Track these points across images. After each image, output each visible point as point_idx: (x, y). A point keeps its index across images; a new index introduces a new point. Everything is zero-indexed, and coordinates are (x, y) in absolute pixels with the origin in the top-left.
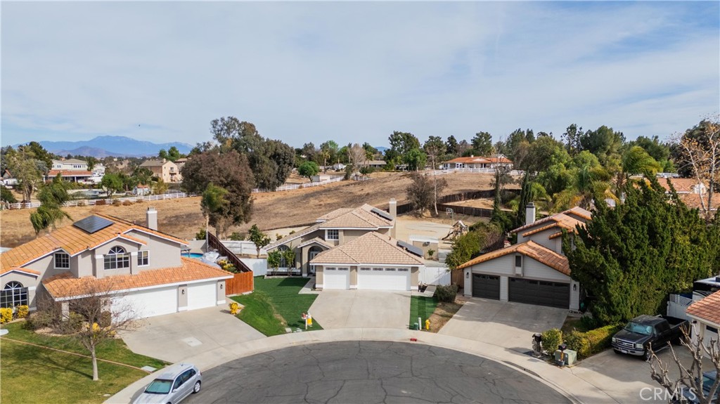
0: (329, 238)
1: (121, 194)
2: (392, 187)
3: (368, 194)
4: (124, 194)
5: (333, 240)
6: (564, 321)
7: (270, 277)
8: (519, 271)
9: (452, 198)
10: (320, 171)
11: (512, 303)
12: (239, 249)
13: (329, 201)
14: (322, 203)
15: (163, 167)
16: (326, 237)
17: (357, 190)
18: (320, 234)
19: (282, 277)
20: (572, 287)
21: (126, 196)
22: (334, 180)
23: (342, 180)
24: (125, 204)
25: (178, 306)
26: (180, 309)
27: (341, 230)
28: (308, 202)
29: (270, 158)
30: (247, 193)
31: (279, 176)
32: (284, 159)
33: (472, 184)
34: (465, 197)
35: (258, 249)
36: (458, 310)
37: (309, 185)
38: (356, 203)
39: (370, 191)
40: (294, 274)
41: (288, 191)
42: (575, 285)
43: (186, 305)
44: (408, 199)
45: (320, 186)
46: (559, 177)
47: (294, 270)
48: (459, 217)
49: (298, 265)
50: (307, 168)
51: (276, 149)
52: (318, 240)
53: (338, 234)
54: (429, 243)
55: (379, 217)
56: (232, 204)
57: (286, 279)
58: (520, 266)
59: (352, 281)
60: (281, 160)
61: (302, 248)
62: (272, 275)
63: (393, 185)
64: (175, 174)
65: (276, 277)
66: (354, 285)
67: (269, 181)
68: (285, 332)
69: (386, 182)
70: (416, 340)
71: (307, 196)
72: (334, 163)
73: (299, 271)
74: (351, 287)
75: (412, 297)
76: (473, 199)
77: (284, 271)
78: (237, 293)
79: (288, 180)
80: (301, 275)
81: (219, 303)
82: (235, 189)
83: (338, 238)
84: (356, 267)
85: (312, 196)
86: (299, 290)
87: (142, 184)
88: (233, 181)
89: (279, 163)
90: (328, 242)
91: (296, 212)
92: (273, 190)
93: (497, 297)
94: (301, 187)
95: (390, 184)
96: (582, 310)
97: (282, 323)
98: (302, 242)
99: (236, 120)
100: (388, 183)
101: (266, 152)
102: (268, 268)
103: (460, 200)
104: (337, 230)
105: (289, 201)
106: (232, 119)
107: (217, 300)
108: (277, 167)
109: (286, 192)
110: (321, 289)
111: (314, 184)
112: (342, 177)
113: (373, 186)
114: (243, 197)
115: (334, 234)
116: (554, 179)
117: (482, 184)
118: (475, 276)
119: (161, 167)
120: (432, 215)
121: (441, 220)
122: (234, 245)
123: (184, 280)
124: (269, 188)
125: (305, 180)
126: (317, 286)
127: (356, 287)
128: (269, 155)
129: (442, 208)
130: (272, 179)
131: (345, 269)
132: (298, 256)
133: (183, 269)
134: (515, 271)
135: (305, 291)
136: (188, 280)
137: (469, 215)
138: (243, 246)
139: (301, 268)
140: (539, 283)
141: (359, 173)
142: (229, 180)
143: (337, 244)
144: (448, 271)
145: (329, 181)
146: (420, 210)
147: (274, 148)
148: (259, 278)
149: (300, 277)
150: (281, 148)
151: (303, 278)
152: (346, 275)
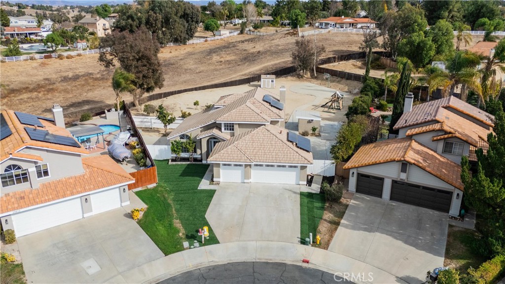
0: (225, 129)
1: (65, 48)
2: (278, 45)
3: (259, 52)
4: (68, 48)
5: (229, 131)
6: (446, 232)
7: (174, 163)
8: (403, 176)
9: (328, 61)
10: (221, 25)
11: (394, 203)
12: (150, 124)
13: (229, 58)
14: (222, 59)
15: (97, 23)
16: (223, 129)
17: (251, 48)
18: (218, 126)
19: (184, 163)
20: (455, 196)
21: (69, 50)
22: (232, 34)
23: (239, 34)
24: (68, 58)
25: (83, 213)
26: (85, 215)
27: (236, 124)
28: (211, 59)
29: (181, 17)
30: (156, 67)
31: (189, 32)
32: (192, 18)
33: (343, 43)
34: (338, 59)
35: (166, 126)
36: (344, 213)
37: (213, 39)
38: (249, 61)
39: (261, 49)
40: (195, 160)
41: (197, 44)
42: (458, 194)
43: (91, 211)
44: (293, 63)
45: (221, 39)
46: (419, 44)
47: (195, 155)
48: (335, 79)
49: (199, 151)
50: (211, 25)
51: (185, 10)
52: (215, 132)
53: (233, 126)
54: (312, 120)
55: (270, 107)
56: (144, 76)
57: (188, 164)
58: (406, 172)
59: (247, 176)
60: (189, 19)
61: (201, 139)
62: (175, 161)
63: (279, 43)
64: (108, 29)
65: (179, 163)
66: (248, 179)
67: (181, 37)
68: (182, 249)
69: (273, 40)
70: (308, 262)
71: (211, 52)
72: (232, 18)
73: (200, 156)
74: (246, 181)
75: (302, 194)
76: (345, 60)
77: (186, 156)
78: (142, 186)
79: (197, 34)
80: (201, 161)
81: (124, 204)
82: (146, 63)
83: (233, 130)
84: (250, 165)
85: (214, 53)
86: (199, 183)
87: (81, 40)
88: (143, 56)
89: (188, 22)
90: (224, 134)
91: (202, 69)
92: (185, 44)
93: (380, 196)
94: (206, 41)
95: (276, 42)
96: (462, 217)
97: (181, 234)
98: (201, 132)
100: (275, 41)
101: (177, 13)
102: (172, 154)
103: (335, 62)
104: (233, 124)
105: (196, 56)
107: (121, 202)
108: (187, 25)
109: (194, 46)
110: (218, 184)
111: (216, 37)
112: (239, 32)
113: (263, 44)
114: (153, 70)
115: (230, 127)
116: (414, 45)
117: (351, 43)
118: (361, 176)
119: (96, 23)
120: (311, 76)
121: (319, 82)
122: (145, 120)
123: (85, 191)
124: (181, 42)
125: (209, 34)
126: (214, 179)
127: (250, 180)
128: (179, 15)
129: (321, 71)
130: (183, 35)
131: (240, 165)
132: (198, 144)
133: (86, 177)
134: (399, 176)
135: (204, 185)
136: (90, 190)
137: (342, 78)
138: (153, 121)
139: (201, 154)
140: (421, 188)
141: (251, 28)
142: (140, 55)
143: (233, 135)
144: (334, 163)
145: (228, 35)
146: (302, 71)
147: (183, 10)
148: (164, 162)
149: (200, 163)
150: (189, 9)
151: (203, 164)
152: (241, 171)
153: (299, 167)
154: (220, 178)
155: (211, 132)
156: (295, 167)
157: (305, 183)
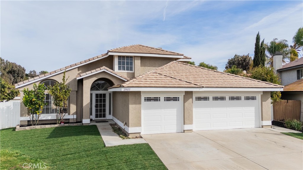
0: (120, 68)
5: (126, 71)
7: (28, 128)
16: (116, 66)
27: (138, 57)
29: (8, 73)
32: (18, 74)
40: (67, 121)
47: (66, 116)
49: (72, 108)
53: (132, 63)
57: (56, 128)
59: (186, 118)
60: (16, 74)
61: (83, 80)
62: (29, 125)
65: (38, 127)
66: (190, 124)
73: (75, 116)
74: (187, 127)
77: (50, 118)
80: (79, 121)
83: (132, 69)
86: (101, 141)
89: (14, 76)
90: (119, 73)
98: (81, 73)
102: (22, 115)
104: (132, 57)
108: (13, 79)
126: (130, 130)
127: (193, 127)
128: (7, 70)
147: (11, 67)
148: (4, 131)
149: (79, 124)
150: (16, 67)
151: (84, 125)
152: (176, 109)
153: (259, 97)
154: (141, 126)
155: (101, 68)
156: (253, 98)
157: (270, 123)
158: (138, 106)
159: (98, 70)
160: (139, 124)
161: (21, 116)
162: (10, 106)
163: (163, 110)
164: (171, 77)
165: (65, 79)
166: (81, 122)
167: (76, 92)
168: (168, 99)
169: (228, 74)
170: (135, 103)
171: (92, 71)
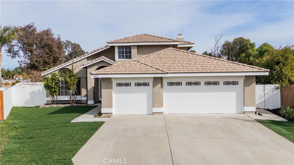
0: (119, 57)
16: (117, 56)
19: (62, 105)
27: (134, 46)
40: (78, 102)
47: (78, 98)
49: (84, 92)
52: (106, 58)
57: (67, 107)
59: (156, 101)
61: (86, 68)
62: (50, 104)
65: (55, 106)
66: (159, 107)
73: (85, 99)
74: (155, 110)
75: (262, 122)
83: (130, 57)
86: (75, 118)
99: (70, 42)
104: (130, 47)
106: (68, 41)
110: (109, 115)
126: (103, 110)
127: (162, 110)
135: (84, 118)
144: (278, 88)
151: (89, 105)
152: (146, 94)
153: (241, 82)
155: (100, 58)
156: (235, 83)
157: (254, 109)
158: (109, 90)
159: (98, 60)
160: (111, 106)
161: (47, 97)
162: (40, 89)
163: (134, 94)
164: (146, 65)
165: (74, 68)
166: (87, 103)
167: (85, 78)
168: (138, 85)
169: (215, 59)
170: (107, 88)
171: (93, 61)
